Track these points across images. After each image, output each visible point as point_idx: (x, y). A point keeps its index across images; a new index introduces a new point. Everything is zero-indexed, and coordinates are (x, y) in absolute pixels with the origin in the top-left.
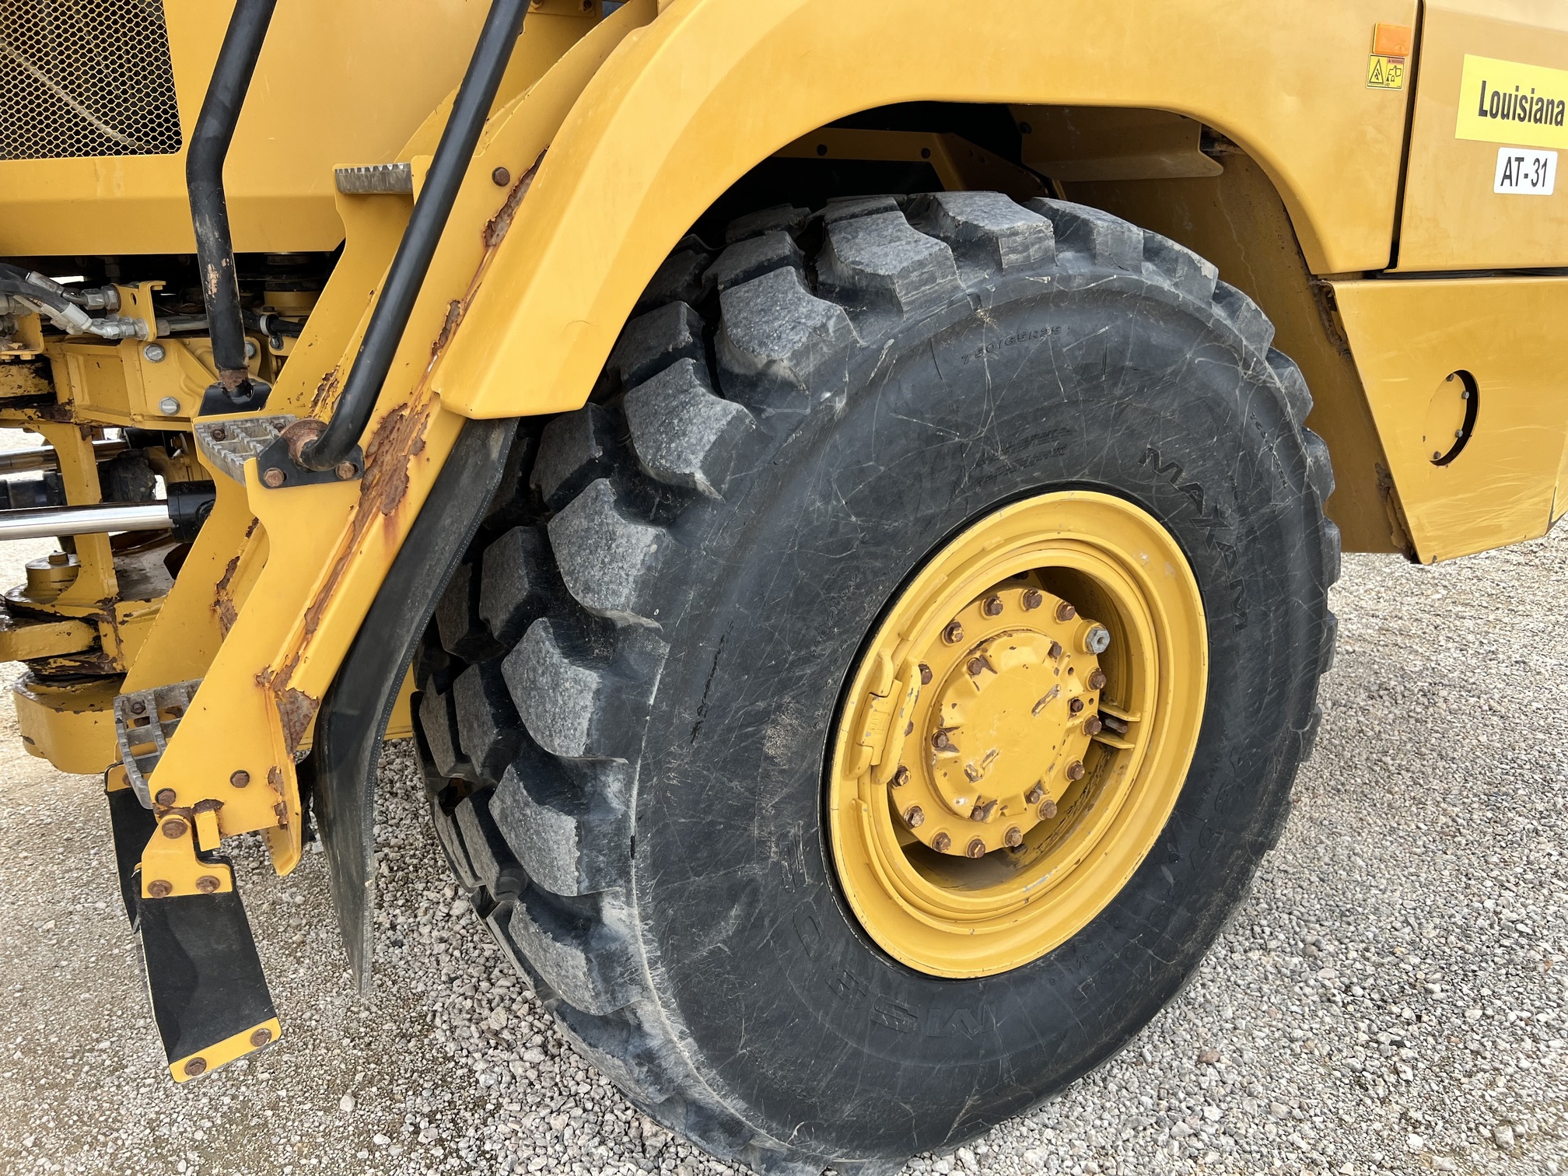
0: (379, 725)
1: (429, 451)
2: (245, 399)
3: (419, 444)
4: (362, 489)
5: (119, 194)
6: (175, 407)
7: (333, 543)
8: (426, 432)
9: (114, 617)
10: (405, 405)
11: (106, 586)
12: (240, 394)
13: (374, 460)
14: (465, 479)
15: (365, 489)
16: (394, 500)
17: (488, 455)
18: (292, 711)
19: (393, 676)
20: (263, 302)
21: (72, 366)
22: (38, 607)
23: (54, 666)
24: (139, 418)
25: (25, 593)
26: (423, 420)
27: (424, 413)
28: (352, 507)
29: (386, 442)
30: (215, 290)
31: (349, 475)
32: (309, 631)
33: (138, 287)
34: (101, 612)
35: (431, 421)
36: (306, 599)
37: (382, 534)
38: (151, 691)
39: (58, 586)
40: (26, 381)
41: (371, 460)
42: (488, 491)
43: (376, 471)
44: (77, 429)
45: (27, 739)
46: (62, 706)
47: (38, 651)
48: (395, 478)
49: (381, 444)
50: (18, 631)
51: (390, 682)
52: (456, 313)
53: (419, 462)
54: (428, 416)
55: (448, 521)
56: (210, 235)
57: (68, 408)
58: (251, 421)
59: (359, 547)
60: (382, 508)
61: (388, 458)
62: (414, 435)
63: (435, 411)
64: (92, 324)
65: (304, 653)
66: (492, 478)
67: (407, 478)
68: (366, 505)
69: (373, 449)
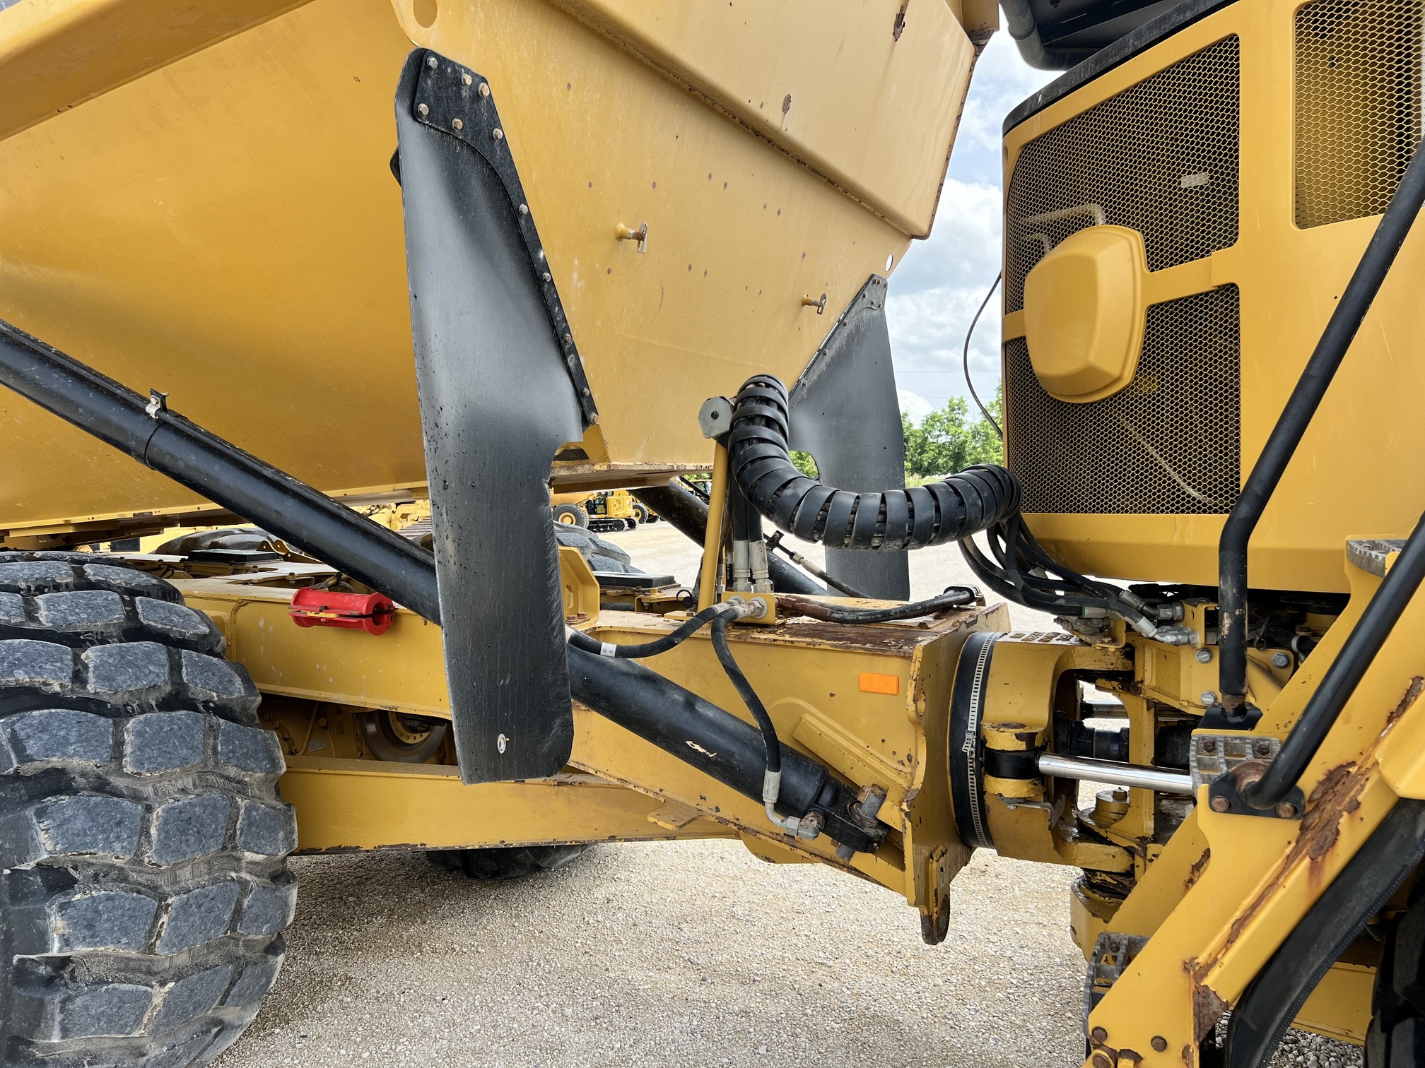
0: (1266, 1049)
1: (1362, 812)
2: (1239, 719)
3: (1354, 804)
4: (1301, 829)
5: (1188, 542)
6: (1212, 700)
7: (1267, 869)
8: (1363, 794)
9: (1146, 855)
10: (1353, 764)
11: (1145, 827)
12: (1235, 715)
13: (1317, 806)
14: (1391, 846)
15: (1303, 829)
16: (1322, 848)
17: (1414, 830)
18: (1204, 1005)
19: (1286, 1009)
20: (1304, 621)
21: (1148, 655)
22: (1097, 830)
23: (1099, 878)
24: (1186, 704)
25: (1092, 816)
26: (1363, 782)
27: (1364, 774)
28: (1289, 843)
29: (1330, 792)
30: (1226, 632)
31: (1288, 815)
32: (1230, 941)
33: (1196, 606)
34: (1137, 847)
35: (1369, 785)
36: (1236, 910)
37: (1306, 874)
38: (1127, 937)
39: (1114, 816)
40: (1117, 660)
41: (1313, 805)
42: (1405, 866)
43: (1317, 815)
44: (1145, 701)
45: (1073, 928)
46: (1097, 913)
47: (1090, 863)
48: (1328, 828)
49: (1324, 793)
50: (1079, 844)
51: (1282, 1014)
52: (1417, 688)
53: (1352, 819)
54: (1367, 779)
55: (1366, 882)
56: (1229, 591)
57: (1140, 685)
58: (1240, 738)
59: (1285, 880)
60: (1310, 852)
61: (1329, 807)
62: (1352, 793)
63: (1374, 778)
64: (1157, 633)
65: (1221, 958)
66: (1412, 854)
67: (1338, 832)
68: (1301, 844)
69: (1317, 796)
